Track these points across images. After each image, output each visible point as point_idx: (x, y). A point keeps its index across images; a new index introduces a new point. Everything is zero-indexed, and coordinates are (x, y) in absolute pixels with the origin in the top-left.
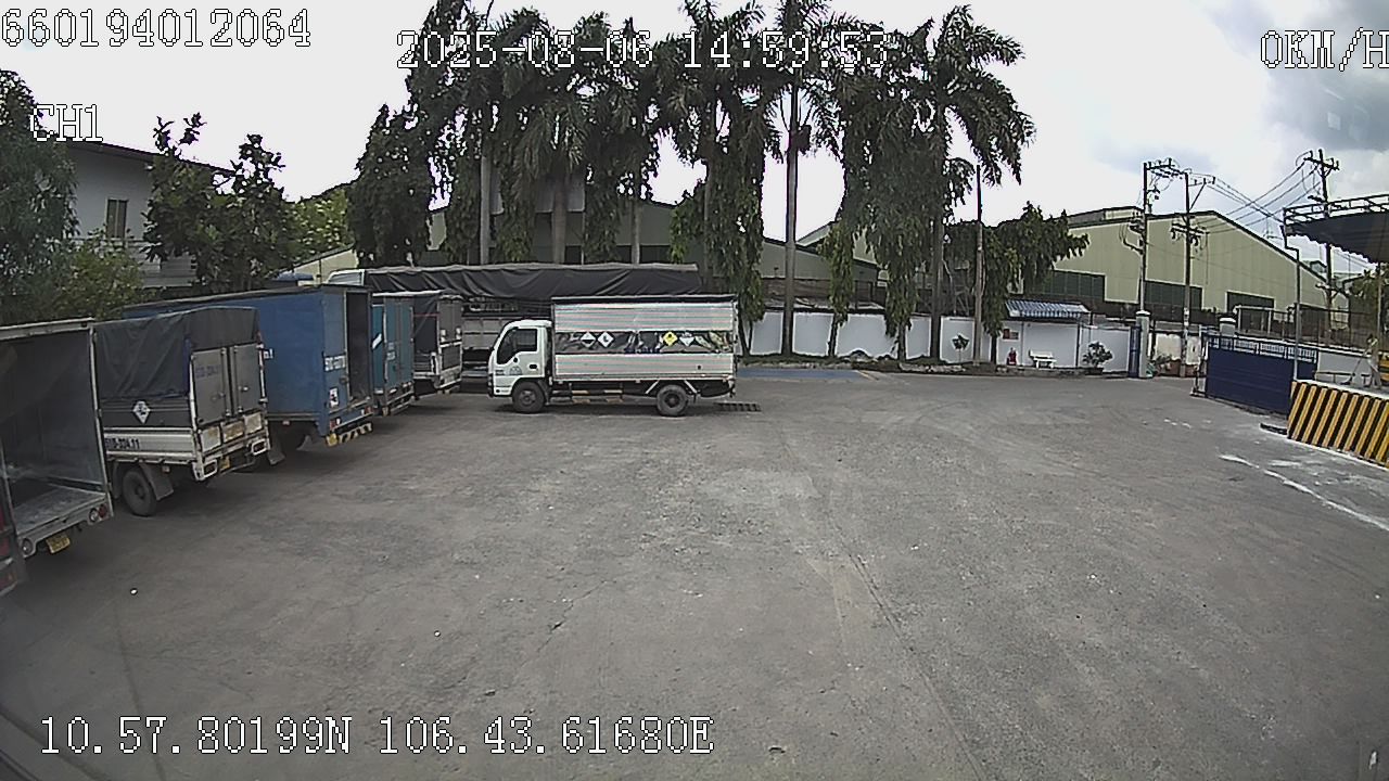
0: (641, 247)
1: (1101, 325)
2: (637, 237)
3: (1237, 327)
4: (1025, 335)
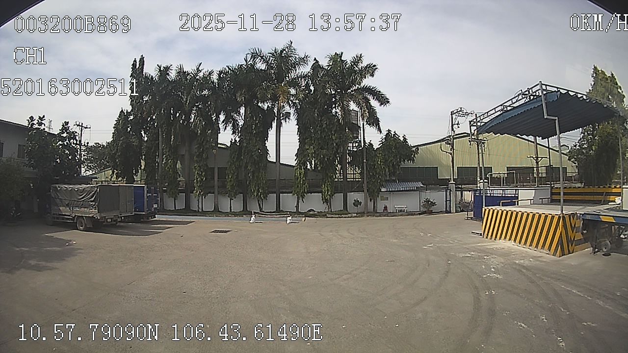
1: (432, 191)
2: (216, 164)
3: (488, 184)
4: (391, 198)
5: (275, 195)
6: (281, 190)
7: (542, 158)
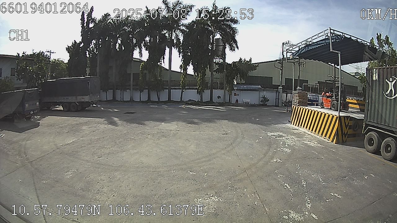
0: (133, 74)
1: (267, 92)
2: (132, 71)
3: (302, 90)
4: (241, 95)
5: (168, 90)
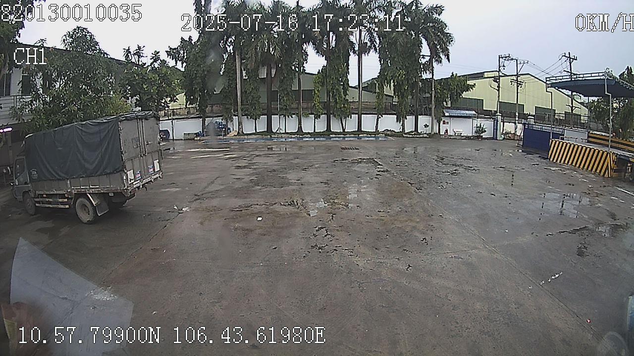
1: (482, 119)
4: (452, 122)
5: (357, 116)
6: (363, 112)
7: (576, 107)
